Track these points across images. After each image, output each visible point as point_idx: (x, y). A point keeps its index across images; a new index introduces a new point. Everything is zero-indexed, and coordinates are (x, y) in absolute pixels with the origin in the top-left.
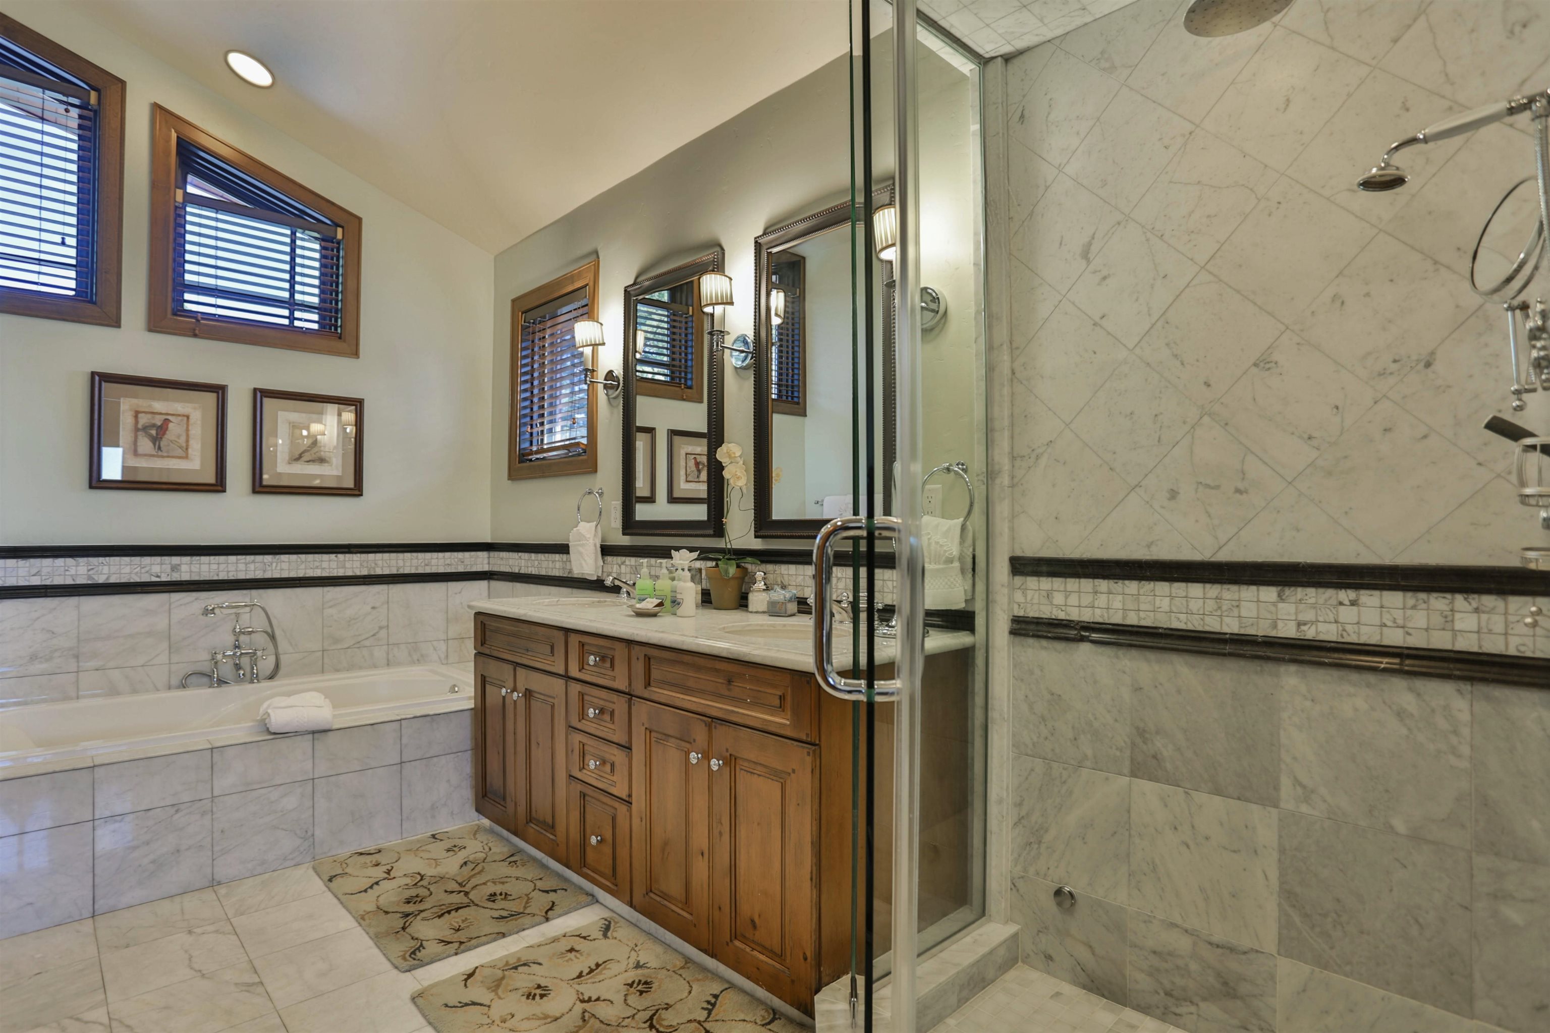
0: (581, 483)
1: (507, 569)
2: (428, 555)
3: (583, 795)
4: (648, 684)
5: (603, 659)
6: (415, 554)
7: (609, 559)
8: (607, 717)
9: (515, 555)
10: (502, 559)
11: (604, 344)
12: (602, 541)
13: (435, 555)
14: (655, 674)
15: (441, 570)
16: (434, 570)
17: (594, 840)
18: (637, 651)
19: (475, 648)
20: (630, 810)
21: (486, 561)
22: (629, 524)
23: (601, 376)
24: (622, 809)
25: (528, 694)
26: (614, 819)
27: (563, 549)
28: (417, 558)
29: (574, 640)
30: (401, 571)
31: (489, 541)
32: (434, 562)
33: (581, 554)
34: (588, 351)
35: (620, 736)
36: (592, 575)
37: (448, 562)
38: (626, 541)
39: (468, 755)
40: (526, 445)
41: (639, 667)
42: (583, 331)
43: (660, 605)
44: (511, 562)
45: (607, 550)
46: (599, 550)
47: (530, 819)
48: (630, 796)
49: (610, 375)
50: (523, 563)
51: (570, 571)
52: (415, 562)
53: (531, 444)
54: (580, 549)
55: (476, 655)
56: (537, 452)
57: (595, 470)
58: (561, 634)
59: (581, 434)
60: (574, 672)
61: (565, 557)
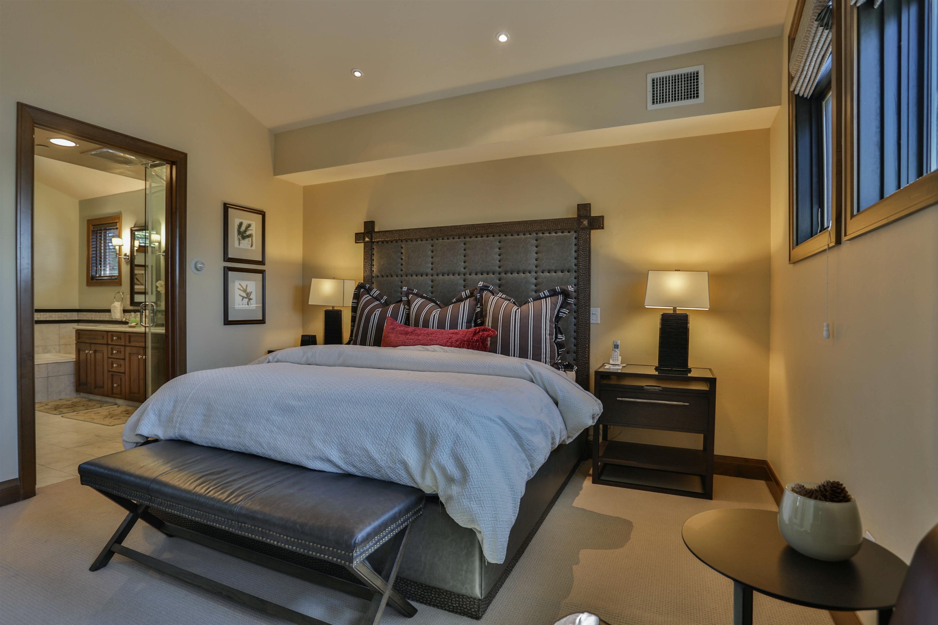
0: (116, 289)
1: (87, 319)
2: (51, 314)
3: (112, 375)
4: (130, 342)
5: (118, 338)
6: (45, 313)
7: (126, 314)
8: (119, 353)
9: (90, 313)
10: (84, 315)
11: (123, 245)
12: (124, 308)
13: (54, 313)
14: (132, 339)
15: (57, 319)
16: (54, 319)
17: (115, 385)
18: (127, 334)
19: (76, 341)
20: (125, 375)
21: (77, 316)
22: (132, 303)
23: (123, 256)
24: (123, 375)
25: (95, 352)
26: (121, 379)
27: (109, 311)
28: (46, 315)
29: (110, 334)
30: (39, 319)
31: (78, 308)
32: (53, 316)
33: (115, 312)
34: (117, 248)
35: (122, 357)
36: (119, 319)
37: (60, 316)
38: (132, 308)
39: (73, 376)
40: (94, 274)
41: (127, 338)
42: (116, 241)
43: (136, 324)
44: (88, 316)
45: (125, 311)
46: (122, 311)
47: (96, 387)
48: (125, 371)
49: (125, 255)
50: (93, 316)
51: (112, 318)
52: (45, 316)
53: (96, 274)
54: (115, 311)
55: (76, 343)
56: (98, 277)
57: (121, 285)
58: (105, 333)
59: (116, 273)
60: (110, 342)
61: (109, 314)
